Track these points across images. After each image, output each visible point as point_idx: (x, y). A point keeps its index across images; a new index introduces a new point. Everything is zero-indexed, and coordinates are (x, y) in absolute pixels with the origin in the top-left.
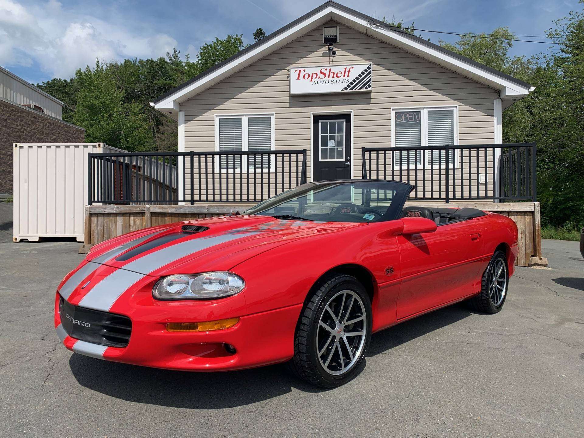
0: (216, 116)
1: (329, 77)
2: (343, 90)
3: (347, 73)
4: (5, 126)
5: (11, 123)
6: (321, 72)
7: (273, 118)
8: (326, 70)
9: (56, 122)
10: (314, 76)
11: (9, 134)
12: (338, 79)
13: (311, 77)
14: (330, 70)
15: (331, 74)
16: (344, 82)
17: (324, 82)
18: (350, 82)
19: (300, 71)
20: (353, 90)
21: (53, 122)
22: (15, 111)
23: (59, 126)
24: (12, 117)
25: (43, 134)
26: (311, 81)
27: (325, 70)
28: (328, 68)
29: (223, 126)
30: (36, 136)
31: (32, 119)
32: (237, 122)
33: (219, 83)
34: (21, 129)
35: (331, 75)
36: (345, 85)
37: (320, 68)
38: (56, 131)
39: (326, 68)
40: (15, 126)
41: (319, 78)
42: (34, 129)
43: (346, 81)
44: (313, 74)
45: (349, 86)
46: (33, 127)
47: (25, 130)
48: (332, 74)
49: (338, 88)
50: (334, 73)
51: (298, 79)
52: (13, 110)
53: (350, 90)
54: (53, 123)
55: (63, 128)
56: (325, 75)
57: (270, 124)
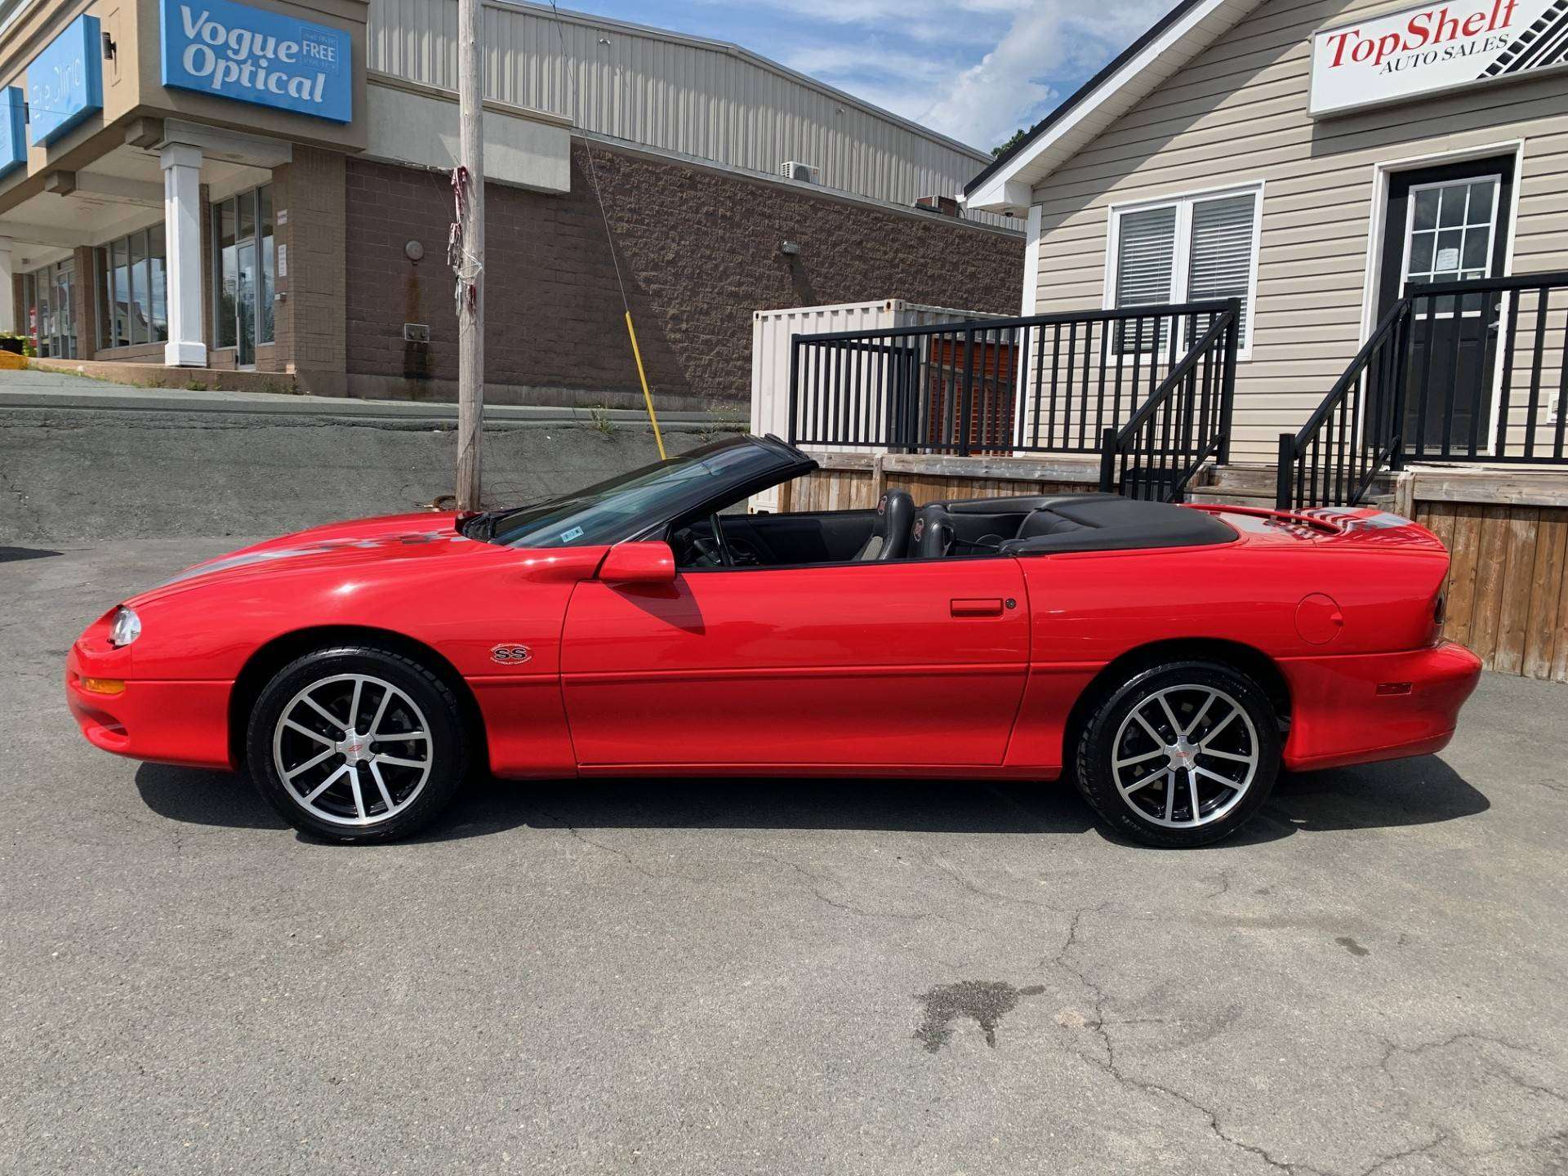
0: (1113, 208)
1: (1437, 40)
2: (1482, 76)
3: (1502, 12)
4: (860, 258)
5: (873, 250)
6: (1413, 29)
7: (1260, 194)
8: (1429, 16)
9: (979, 232)
10: (1390, 42)
11: (865, 275)
12: (1467, 41)
13: (1377, 51)
14: (1444, 13)
15: (1444, 28)
16: (1489, 47)
17: (1421, 58)
18: (1509, 45)
19: (1343, 37)
20: (1522, 70)
21: (970, 233)
22: (882, 221)
23: (986, 242)
24: (874, 234)
25: (943, 266)
26: (1377, 63)
27: (1426, 18)
28: (1436, 10)
29: (1133, 234)
30: (926, 273)
31: (920, 233)
32: (1163, 219)
33: (1127, 115)
34: (895, 258)
35: (1447, 29)
36: (1492, 58)
37: (1406, 18)
38: (978, 254)
39: (1428, 10)
40: (878, 255)
41: (1405, 47)
42: (923, 257)
43: (1497, 42)
44: (1383, 41)
45: (1504, 59)
46: (922, 251)
47: (902, 260)
48: (1452, 24)
49: (1466, 71)
50: (1455, 22)
51: (1337, 63)
52: (876, 218)
53: (1507, 71)
54: (970, 237)
55: (994, 245)
56: (1424, 33)
57: (1250, 216)
